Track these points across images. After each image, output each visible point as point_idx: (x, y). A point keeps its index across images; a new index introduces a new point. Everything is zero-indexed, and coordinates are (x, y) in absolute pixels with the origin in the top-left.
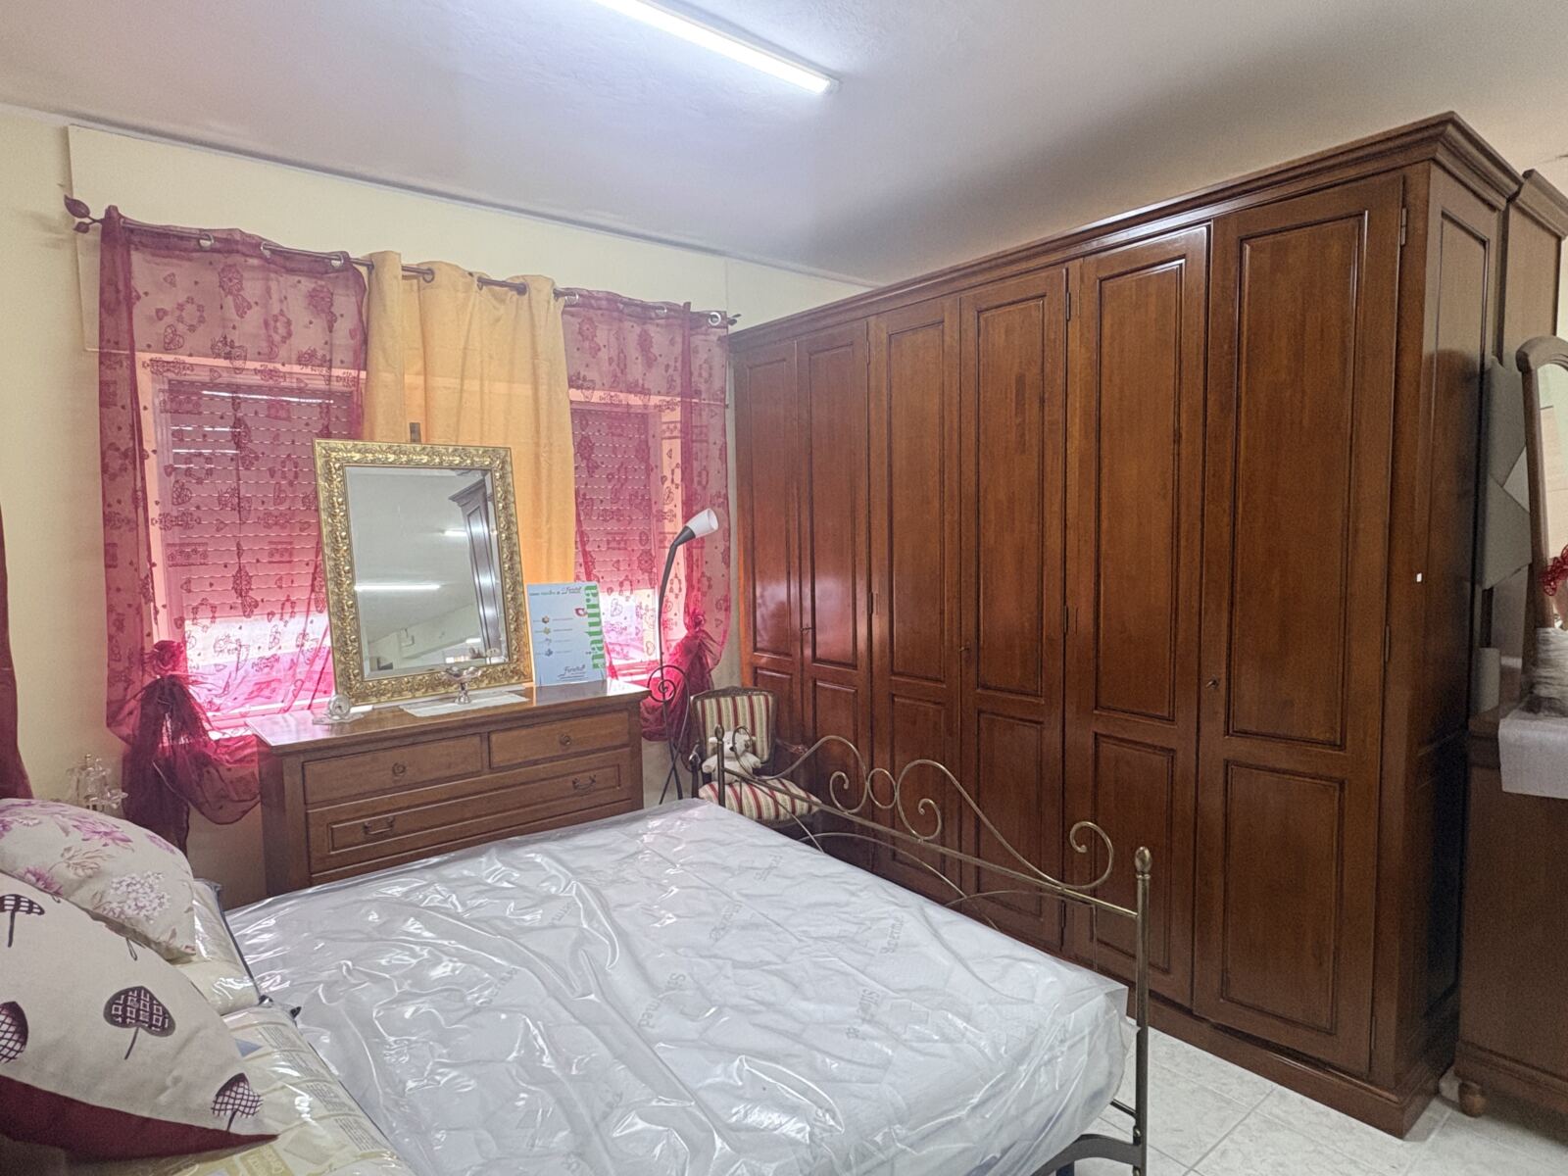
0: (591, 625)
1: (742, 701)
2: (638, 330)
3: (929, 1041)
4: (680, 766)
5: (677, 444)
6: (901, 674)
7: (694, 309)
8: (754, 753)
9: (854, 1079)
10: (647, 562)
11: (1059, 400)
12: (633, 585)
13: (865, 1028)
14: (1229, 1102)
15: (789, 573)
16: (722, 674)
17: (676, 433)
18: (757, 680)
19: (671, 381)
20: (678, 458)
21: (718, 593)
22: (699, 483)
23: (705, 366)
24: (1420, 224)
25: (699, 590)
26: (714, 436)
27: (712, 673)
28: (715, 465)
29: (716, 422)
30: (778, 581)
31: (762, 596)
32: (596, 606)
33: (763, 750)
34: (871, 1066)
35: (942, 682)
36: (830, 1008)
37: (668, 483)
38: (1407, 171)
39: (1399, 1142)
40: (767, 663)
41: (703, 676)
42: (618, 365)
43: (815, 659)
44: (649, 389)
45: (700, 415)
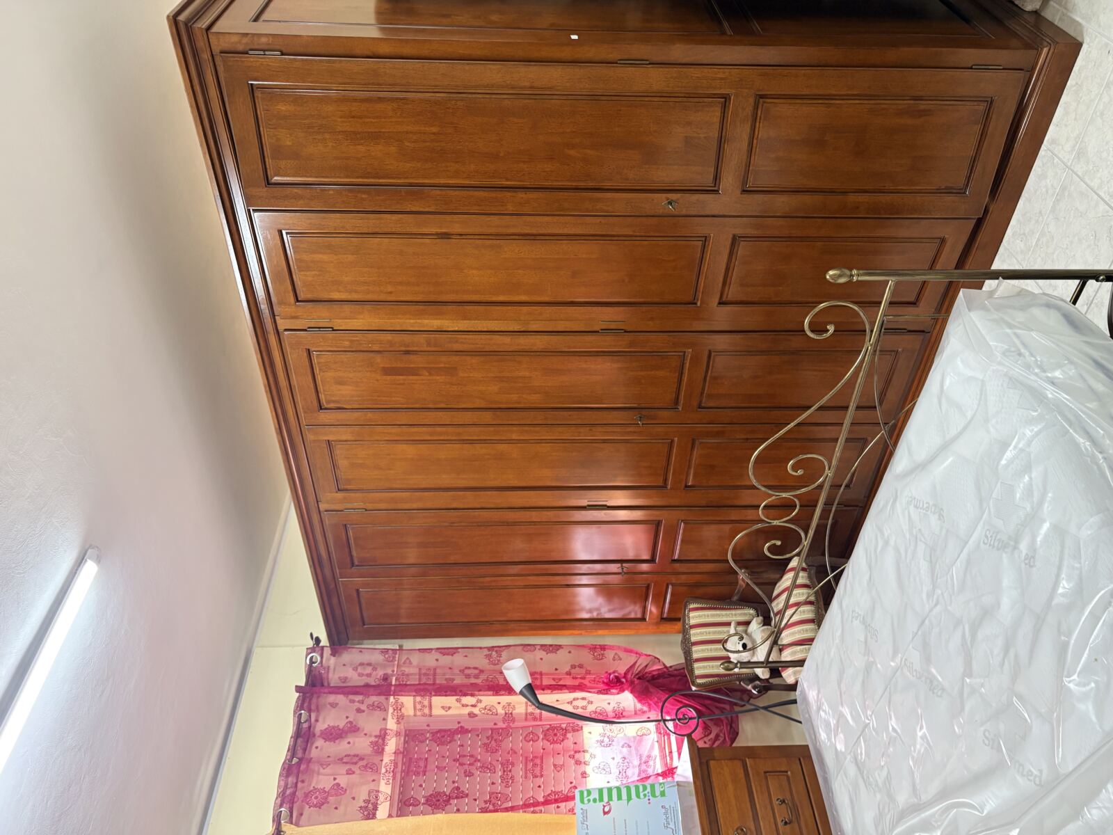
0: (620, 798)
1: (696, 634)
2: (319, 742)
3: (1031, 485)
4: (762, 701)
5: (438, 701)
6: (665, 480)
7: (302, 683)
8: (747, 623)
9: (1077, 565)
10: (555, 735)
11: (407, 338)
12: (579, 750)
13: (1023, 546)
14: (1064, 189)
15: (568, 586)
16: (670, 656)
17: (426, 703)
18: (673, 618)
19: (374, 707)
20: (450, 701)
21: (586, 658)
22: (476, 677)
23: (360, 670)
24: (264, 40)
25: (584, 678)
26: (430, 661)
27: (668, 665)
28: (458, 660)
29: (415, 659)
30: (575, 595)
31: (590, 611)
32: (601, 790)
33: (745, 614)
34: (1063, 546)
35: (672, 441)
36: (1006, 582)
37: (476, 711)
38: (216, 50)
39: (1085, 47)
40: (657, 607)
41: (671, 675)
42: (356, 763)
43: (652, 561)
44: (381, 730)
45: (408, 675)
